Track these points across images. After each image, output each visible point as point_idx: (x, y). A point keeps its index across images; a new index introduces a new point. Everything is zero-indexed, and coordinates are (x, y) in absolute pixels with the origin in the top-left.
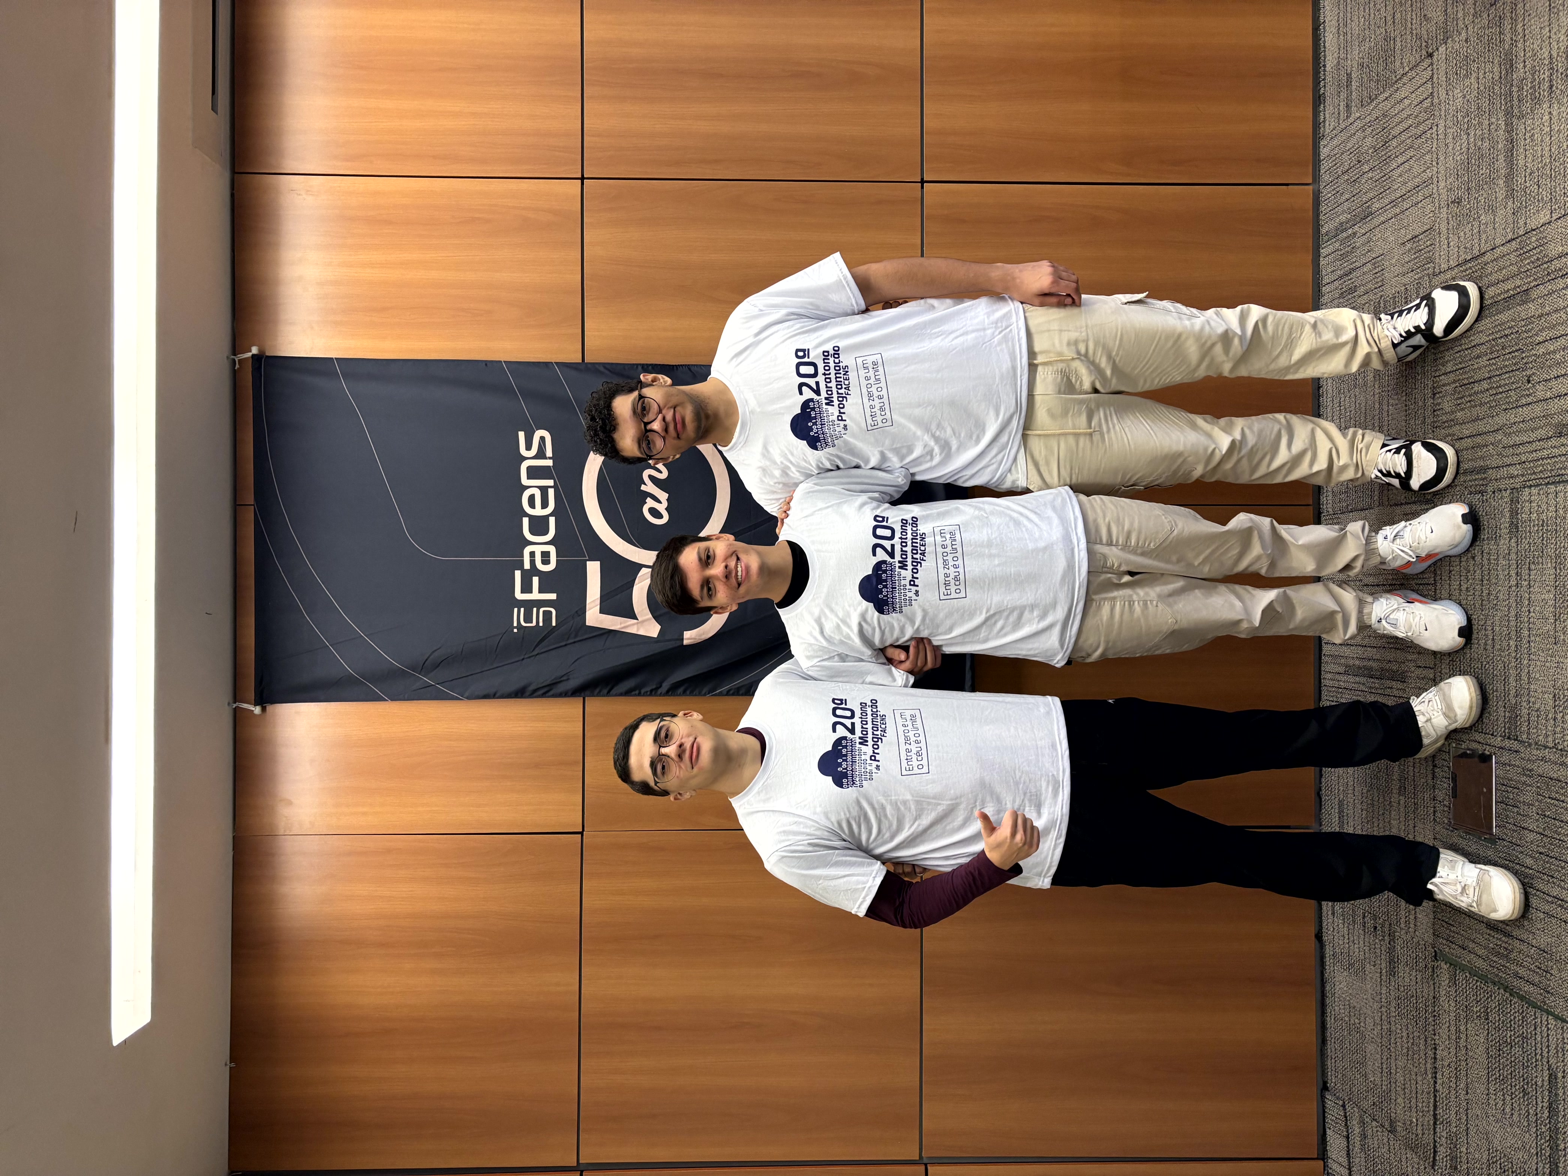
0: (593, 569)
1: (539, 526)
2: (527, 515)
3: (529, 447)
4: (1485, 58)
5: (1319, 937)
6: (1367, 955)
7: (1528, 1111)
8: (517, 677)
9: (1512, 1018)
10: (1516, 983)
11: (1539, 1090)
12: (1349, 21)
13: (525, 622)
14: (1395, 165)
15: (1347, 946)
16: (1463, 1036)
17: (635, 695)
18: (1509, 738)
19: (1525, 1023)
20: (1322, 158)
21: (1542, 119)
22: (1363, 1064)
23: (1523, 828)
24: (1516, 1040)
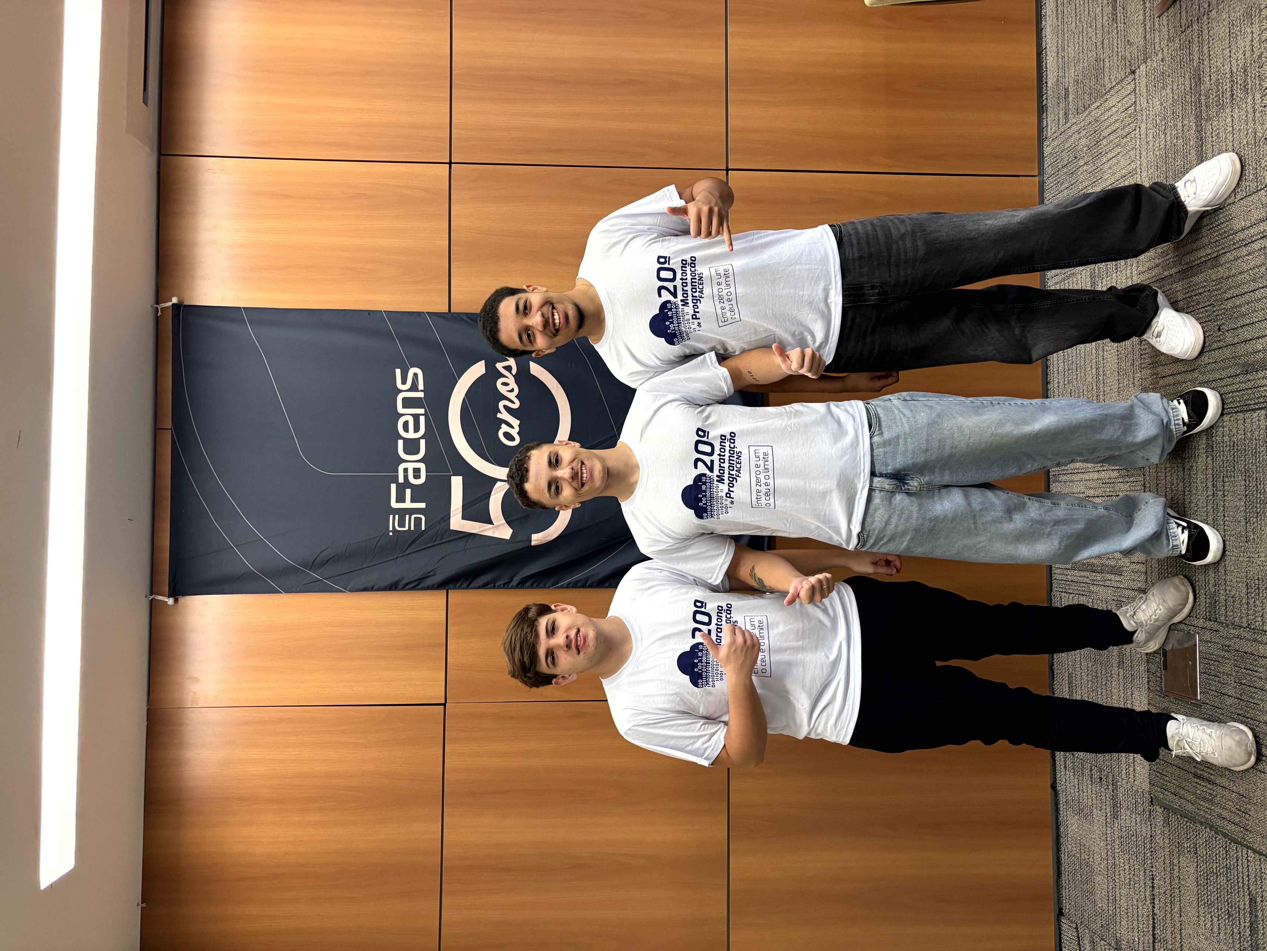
0: (457, 482)
1: (412, 447)
2: (402, 438)
3: (404, 382)
4: (1178, 74)
5: (1054, 787)
6: (1094, 802)
7: (1232, 930)
8: (391, 574)
9: (1217, 852)
10: (1220, 823)
11: (1242, 913)
12: (1066, 47)
13: (399, 526)
14: (1105, 159)
15: (1078, 794)
16: (1176, 868)
17: (491, 588)
18: (1210, 620)
19: (1228, 856)
20: (1045, 155)
21: (1226, 121)
22: (1092, 893)
23: (1223, 694)
24: (1221, 871)
